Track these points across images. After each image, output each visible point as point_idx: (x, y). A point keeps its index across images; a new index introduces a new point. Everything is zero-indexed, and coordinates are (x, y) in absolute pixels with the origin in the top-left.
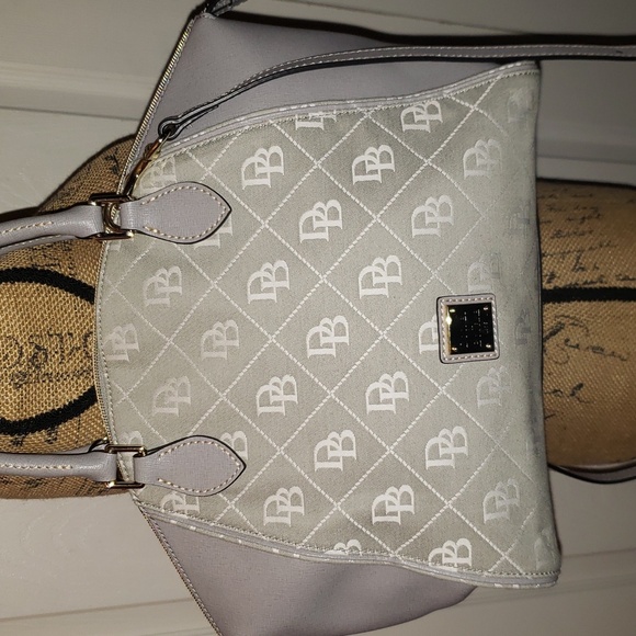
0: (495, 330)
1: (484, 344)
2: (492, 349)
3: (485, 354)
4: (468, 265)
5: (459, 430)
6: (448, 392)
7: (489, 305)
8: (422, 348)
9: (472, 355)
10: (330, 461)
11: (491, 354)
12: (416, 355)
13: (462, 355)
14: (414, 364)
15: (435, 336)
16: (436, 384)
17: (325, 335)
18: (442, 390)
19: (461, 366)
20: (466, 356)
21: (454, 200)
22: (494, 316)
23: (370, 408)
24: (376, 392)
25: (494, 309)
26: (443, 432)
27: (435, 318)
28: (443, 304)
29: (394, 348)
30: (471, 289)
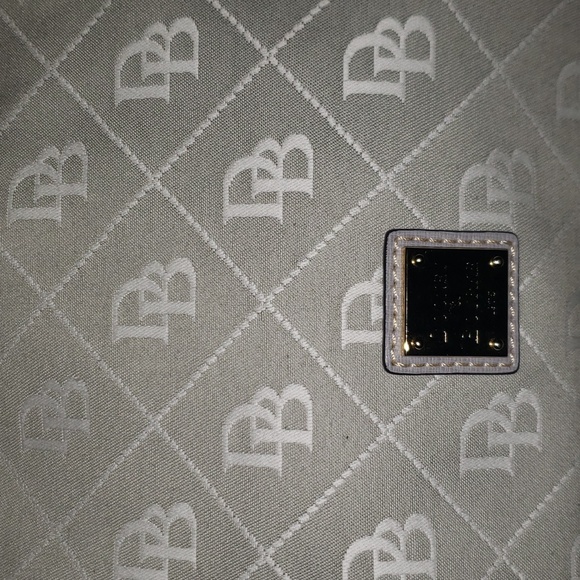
0: (512, 312)
1: (484, 340)
2: (503, 352)
3: (487, 362)
4: (461, 169)
5: (417, 522)
6: (398, 437)
7: (503, 254)
8: (348, 337)
9: (458, 362)
10: (142, 566)
11: (501, 362)
12: (333, 350)
13: (434, 359)
14: (330, 371)
15: (376, 313)
16: (375, 419)
17: (151, 297)
18: (387, 432)
19: (432, 382)
20: (444, 362)
21: (437, 26)
22: (512, 281)
23: (231, 459)
24: (243, 428)
25: (513, 266)
26: (384, 526)
27: (378, 273)
28: (398, 247)
29: (288, 334)
30: (465, 219)
